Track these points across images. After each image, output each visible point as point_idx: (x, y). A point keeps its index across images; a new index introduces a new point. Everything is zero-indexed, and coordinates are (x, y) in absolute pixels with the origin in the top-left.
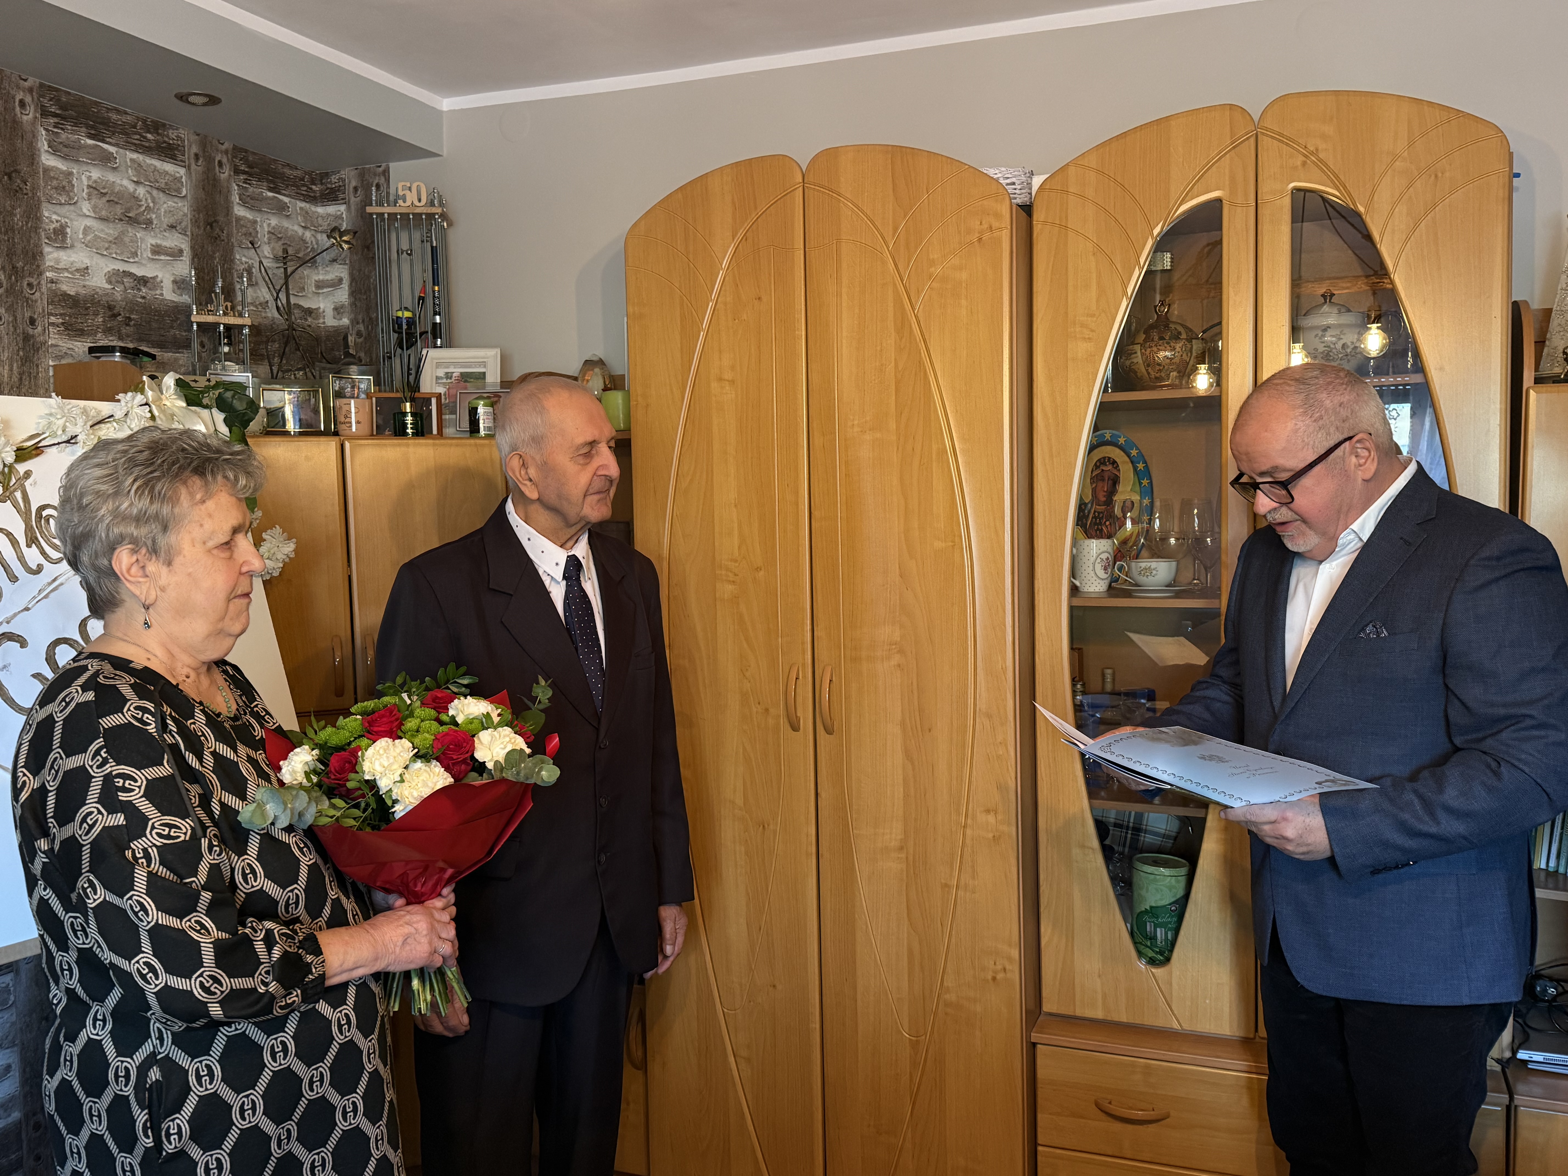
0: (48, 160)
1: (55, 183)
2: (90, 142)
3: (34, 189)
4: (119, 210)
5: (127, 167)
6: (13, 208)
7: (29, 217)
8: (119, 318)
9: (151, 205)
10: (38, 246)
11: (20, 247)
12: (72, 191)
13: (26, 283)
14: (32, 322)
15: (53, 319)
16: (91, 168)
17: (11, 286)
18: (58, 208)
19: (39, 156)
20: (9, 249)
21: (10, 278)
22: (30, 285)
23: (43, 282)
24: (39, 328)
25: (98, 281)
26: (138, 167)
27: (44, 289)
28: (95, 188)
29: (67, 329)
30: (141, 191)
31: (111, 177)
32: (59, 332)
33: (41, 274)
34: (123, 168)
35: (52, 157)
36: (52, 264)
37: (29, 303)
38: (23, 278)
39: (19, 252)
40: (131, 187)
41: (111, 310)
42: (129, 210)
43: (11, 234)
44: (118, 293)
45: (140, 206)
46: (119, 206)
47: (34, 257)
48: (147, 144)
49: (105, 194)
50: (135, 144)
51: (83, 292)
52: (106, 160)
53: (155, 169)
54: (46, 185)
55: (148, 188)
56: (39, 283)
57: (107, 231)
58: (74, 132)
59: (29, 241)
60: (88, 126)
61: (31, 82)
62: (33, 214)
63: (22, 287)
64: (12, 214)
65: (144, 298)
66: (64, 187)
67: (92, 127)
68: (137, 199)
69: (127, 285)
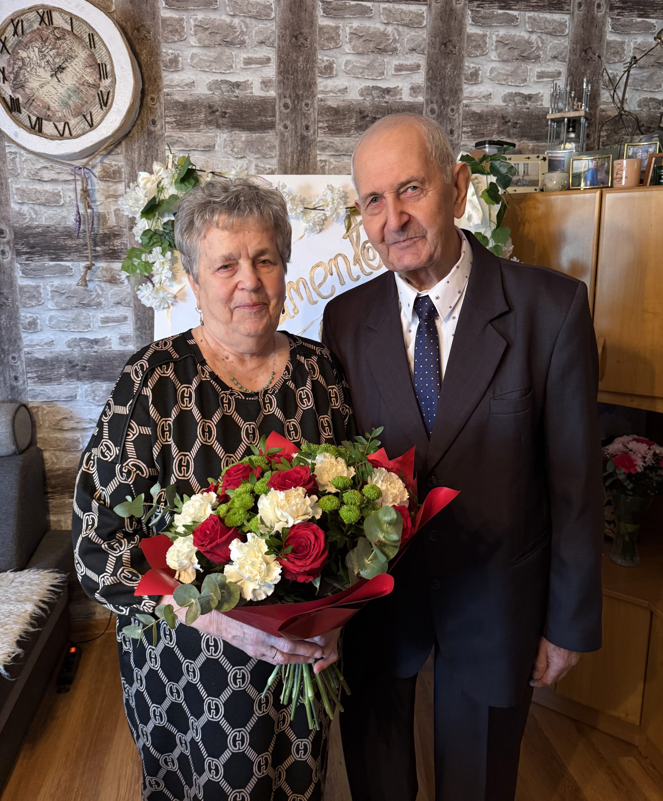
0: (471, 30)
1: (474, 43)
2: (501, 12)
3: (461, 49)
4: (516, 53)
5: (525, 23)
6: (446, 64)
7: (455, 69)
8: (509, 124)
9: (540, 45)
10: (460, 84)
11: (448, 88)
12: (485, 46)
13: (449, 109)
14: (452, 132)
15: (464, 129)
16: (499, 29)
17: (441, 112)
18: (474, 60)
19: (466, 28)
20: (441, 90)
21: (440, 107)
22: (452, 110)
23: (461, 107)
24: (456, 135)
25: (497, 102)
26: (533, 21)
27: (461, 111)
28: (501, 42)
29: (473, 134)
30: (533, 37)
31: (513, 32)
32: (468, 137)
33: (460, 102)
34: (522, 25)
35: (474, 27)
36: (467, 95)
37: (451, 121)
38: (448, 106)
39: (447, 91)
40: (527, 36)
41: (504, 120)
42: (523, 52)
43: (443, 81)
44: (510, 107)
45: (532, 47)
46: (517, 51)
47: (456, 92)
48: (540, 5)
49: (508, 44)
50: (531, 7)
51: (486, 110)
52: (511, 21)
53: (546, 20)
54: (468, 46)
55: (539, 34)
56: (458, 108)
57: (506, 68)
58: (490, 8)
59: (454, 83)
60: (499, 1)
62: (458, 66)
63: (447, 111)
64: (445, 68)
65: (528, 108)
66: (480, 45)
67: (503, 1)
68: (530, 43)
69: (517, 101)
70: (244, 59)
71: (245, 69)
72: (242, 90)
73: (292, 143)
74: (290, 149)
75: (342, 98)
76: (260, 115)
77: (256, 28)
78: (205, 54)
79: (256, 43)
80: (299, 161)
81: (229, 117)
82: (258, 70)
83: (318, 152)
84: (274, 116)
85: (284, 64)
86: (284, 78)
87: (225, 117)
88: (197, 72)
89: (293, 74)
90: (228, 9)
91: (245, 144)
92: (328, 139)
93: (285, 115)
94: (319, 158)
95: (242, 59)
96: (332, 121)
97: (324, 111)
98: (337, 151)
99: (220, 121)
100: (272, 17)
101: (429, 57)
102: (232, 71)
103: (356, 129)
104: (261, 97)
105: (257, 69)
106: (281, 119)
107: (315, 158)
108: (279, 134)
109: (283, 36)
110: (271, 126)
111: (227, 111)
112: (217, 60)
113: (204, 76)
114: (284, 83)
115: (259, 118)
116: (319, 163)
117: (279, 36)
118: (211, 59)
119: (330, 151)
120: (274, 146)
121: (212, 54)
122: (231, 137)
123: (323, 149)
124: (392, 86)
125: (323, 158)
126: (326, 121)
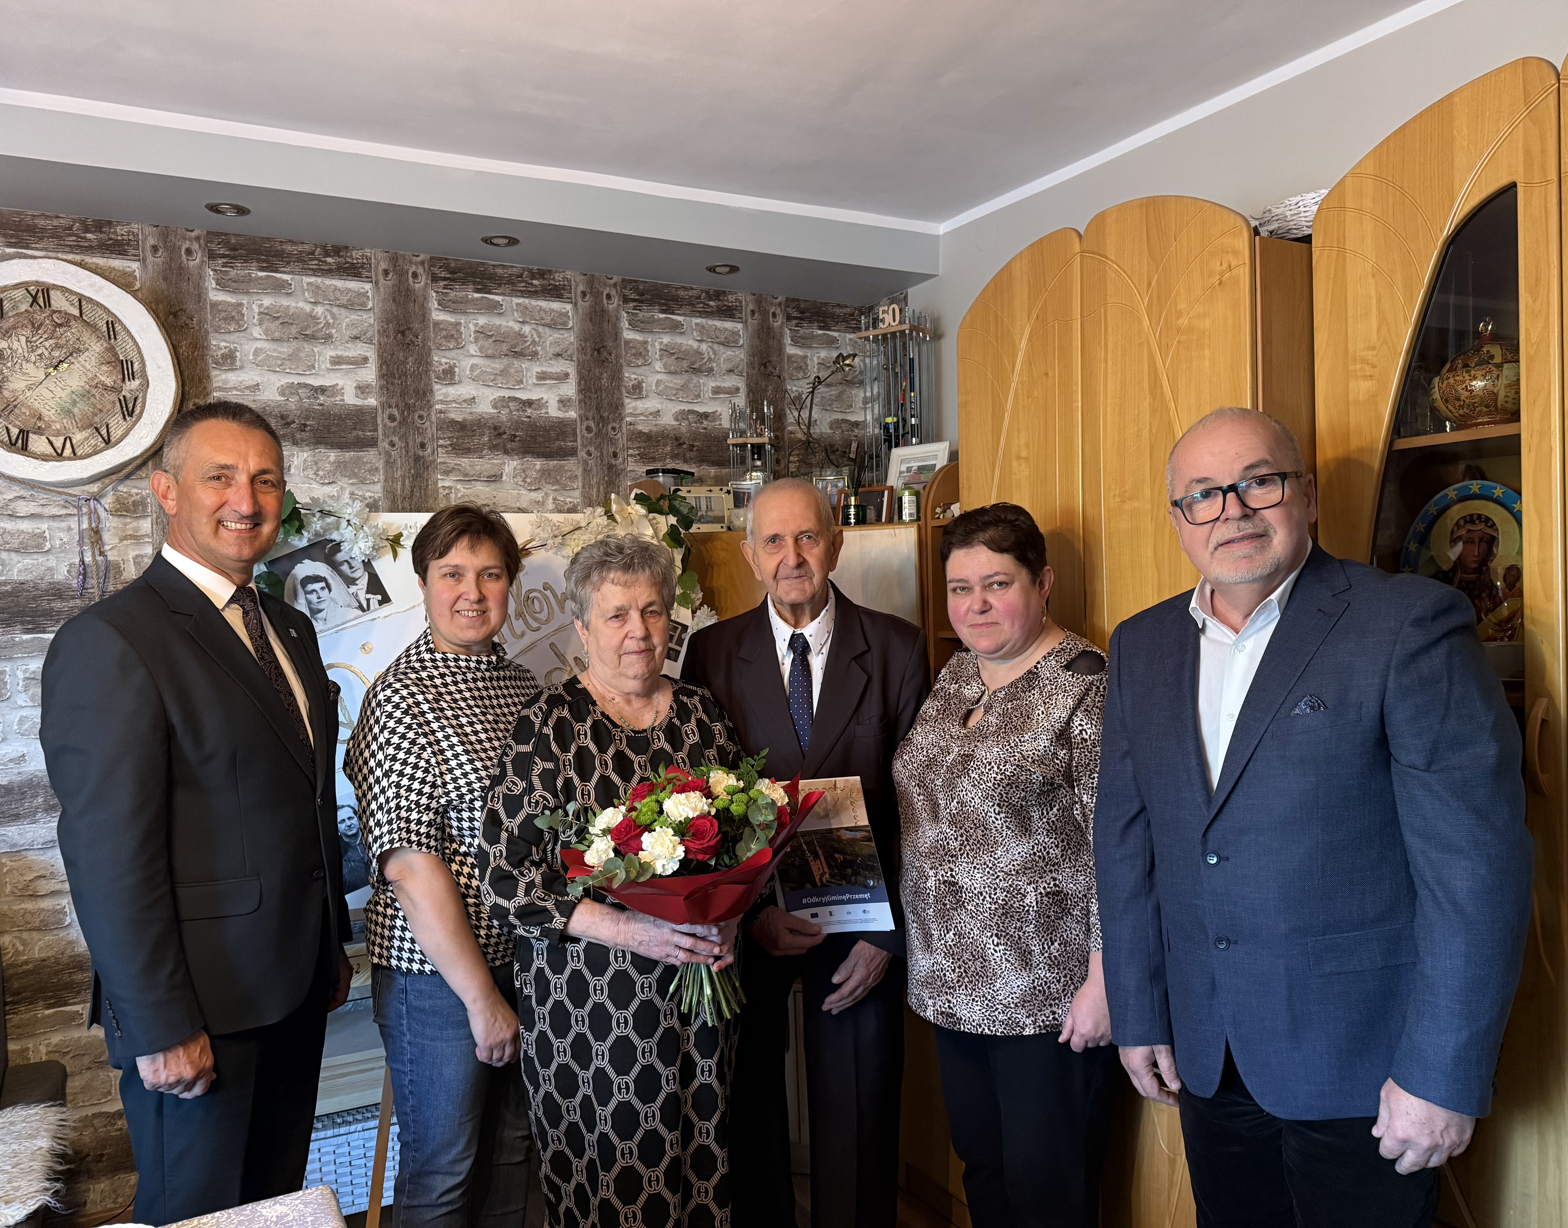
0: (629, 335)
1: (634, 351)
2: (662, 316)
3: (618, 357)
4: (685, 364)
5: (692, 330)
6: (601, 374)
7: (613, 379)
8: (685, 446)
9: (713, 356)
10: (620, 398)
11: (606, 402)
12: (648, 355)
13: (610, 427)
14: (615, 455)
15: (631, 452)
16: (662, 336)
17: (599, 431)
18: (635, 370)
19: (622, 333)
20: (598, 404)
21: (598, 425)
22: (614, 429)
23: (624, 425)
24: (620, 459)
25: (668, 420)
26: (701, 328)
27: (624, 430)
28: (666, 350)
29: (641, 458)
30: (704, 347)
31: (679, 340)
32: (636, 461)
33: (622, 419)
34: (689, 332)
35: (632, 332)
36: (631, 411)
37: (613, 441)
38: (608, 423)
39: (605, 406)
40: (695, 345)
41: (678, 441)
42: (693, 363)
43: (599, 393)
44: (684, 427)
45: (703, 359)
46: (685, 361)
47: (617, 408)
48: (709, 310)
49: (674, 354)
50: (699, 312)
51: (655, 429)
52: (676, 328)
53: (717, 328)
54: (627, 354)
55: (710, 344)
56: (620, 427)
57: (675, 381)
58: (649, 311)
59: (613, 396)
60: (660, 304)
61: (616, 279)
62: (617, 377)
63: (607, 430)
64: (600, 379)
65: (705, 428)
66: (641, 353)
67: (664, 304)
68: (701, 354)
69: (691, 420)
70: (331, 357)
71: (332, 370)
72: (328, 397)
73: (402, 465)
74: (399, 473)
75: (468, 411)
76: (355, 429)
77: (347, 320)
78: (275, 350)
79: (347, 338)
80: (412, 488)
81: (310, 430)
82: (351, 372)
83: (439, 477)
84: (376, 430)
85: (388, 366)
86: (387, 383)
87: (304, 431)
88: (264, 372)
89: (400, 378)
90: (306, 294)
91: (334, 466)
92: (452, 461)
93: (391, 430)
94: (440, 484)
95: (328, 358)
96: (457, 438)
97: (445, 426)
98: (466, 475)
99: (298, 436)
100: (369, 307)
101: (578, 365)
102: (314, 371)
103: (490, 448)
104: (357, 406)
105: (349, 371)
106: (385, 434)
107: (436, 483)
108: (383, 453)
109: (385, 331)
110: (372, 443)
111: (308, 423)
112: (293, 357)
113: (273, 377)
114: (388, 389)
115: (354, 433)
116: (441, 490)
117: (379, 331)
118: (283, 356)
119: (456, 476)
120: (377, 468)
121: (285, 350)
122: (314, 456)
123: (447, 473)
124: (534, 397)
125: (447, 484)
126: (449, 438)
